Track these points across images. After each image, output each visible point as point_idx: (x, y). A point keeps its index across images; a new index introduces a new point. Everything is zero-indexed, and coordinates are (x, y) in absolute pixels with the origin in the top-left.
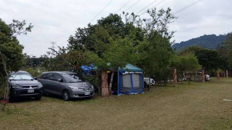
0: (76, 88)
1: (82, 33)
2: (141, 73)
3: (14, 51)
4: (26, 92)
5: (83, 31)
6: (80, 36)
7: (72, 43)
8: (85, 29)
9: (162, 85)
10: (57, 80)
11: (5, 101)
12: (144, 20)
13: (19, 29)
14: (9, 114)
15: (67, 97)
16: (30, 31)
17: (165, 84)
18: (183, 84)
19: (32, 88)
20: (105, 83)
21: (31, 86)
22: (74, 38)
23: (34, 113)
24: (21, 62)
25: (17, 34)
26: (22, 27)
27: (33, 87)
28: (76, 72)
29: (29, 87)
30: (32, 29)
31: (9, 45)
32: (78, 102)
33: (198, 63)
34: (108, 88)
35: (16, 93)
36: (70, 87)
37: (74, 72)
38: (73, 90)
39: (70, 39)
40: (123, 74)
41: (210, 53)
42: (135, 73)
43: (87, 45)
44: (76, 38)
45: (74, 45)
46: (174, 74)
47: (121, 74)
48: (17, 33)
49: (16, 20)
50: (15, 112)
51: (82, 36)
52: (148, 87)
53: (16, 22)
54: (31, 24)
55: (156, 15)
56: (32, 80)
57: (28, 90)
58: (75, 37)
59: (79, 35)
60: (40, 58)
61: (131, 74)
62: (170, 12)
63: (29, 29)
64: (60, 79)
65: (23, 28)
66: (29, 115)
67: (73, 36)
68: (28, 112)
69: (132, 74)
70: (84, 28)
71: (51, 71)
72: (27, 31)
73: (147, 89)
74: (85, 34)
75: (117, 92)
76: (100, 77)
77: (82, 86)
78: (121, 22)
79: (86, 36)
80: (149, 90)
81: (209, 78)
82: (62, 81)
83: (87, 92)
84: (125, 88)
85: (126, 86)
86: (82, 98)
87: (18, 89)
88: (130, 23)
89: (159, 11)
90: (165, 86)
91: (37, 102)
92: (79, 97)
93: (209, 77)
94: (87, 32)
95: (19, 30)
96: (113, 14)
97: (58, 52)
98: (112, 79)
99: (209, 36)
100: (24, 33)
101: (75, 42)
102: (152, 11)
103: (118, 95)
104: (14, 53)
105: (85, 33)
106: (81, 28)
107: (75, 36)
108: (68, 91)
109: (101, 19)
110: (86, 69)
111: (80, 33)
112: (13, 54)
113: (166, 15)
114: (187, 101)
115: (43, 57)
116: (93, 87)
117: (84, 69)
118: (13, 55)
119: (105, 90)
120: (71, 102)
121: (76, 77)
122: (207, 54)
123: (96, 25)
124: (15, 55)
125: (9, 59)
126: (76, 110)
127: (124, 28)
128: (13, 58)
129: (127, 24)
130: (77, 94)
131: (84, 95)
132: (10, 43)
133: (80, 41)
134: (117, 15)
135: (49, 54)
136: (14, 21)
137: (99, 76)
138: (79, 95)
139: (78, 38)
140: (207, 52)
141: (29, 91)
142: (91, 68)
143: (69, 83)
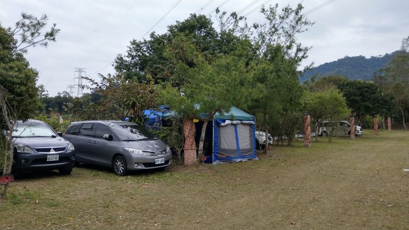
0: (139, 152)
1: (140, 49)
2: (252, 122)
3: (22, 81)
4: (43, 159)
5: (141, 46)
6: (136, 56)
7: (120, 69)
8: (145, 42)
9: (284, 144)
10: (101, 137)
11: (7, 178)
12: (256, 27)
13: (33, 34)
14: (15, 204)
15: (121, 169)
16: (54, 39)
17: (289, 142)
18: (320, 142)
19: (54, 152)
20: (190, 142)
21: (54, 149)
22: (125, 59)
23: (65, 202)
24: (35, 101)
25: (29, 45)
26: (38, 30)
27: (56, 150)
28: (134, 120)
29: (49, 150)
30: (57, 36)
31: (11, 68)
32: (144, 177)
33: (346, 105)
34: (195, 150)
35: (25, 162)
36: (127, 149)
37: (130, 121)
38: (134, 155)
39: (118, 61)
40: (222, 124)
41: (364, 88)
42: (242, 123)
43: (151, 71)
44: (129, 59)
45: (125, 73)
46: (306, 125)
47: (218, 124)
48: (29, 43)
49: (28, 14)
50: (28, 200)
51: (139, 55)
52: (262, 149)
53: (29, 18)
54: (55, 25)
55: (277, 17)
56: (53, 137)
57: (48, 156)
58: (127, 56)
59: (134, 54)
60: (56, 97)
61: (235, 125)
62: (301, 13)
63: (51, 35)
64: (107, 135)
65: (39, 34)
66: (56, 206)
67: (123, 56)
68: (52, 200)
69: (238, 124)
70: (143, 41)
71: (86, 120)
72: (47, 40)
73: (262, 151)
74: (144, 51)
75: (212, 158)
76: (180, 131)
77: (148, 147)
78: (211, 30)
79: (146, 56)
80: (265, 153)
81: (360, 132)
82: (110, 138)
83: (159, 159)
84: (225, 151)
85: (227, 148)
86: (150, 169)
87: (27, 155)
88: (227, 32)
89: (283, 10)
90: (289, 145)
91: (65, 178)
92: (144, 168)
93: (361, 130)
94: (148, 48)
95: (32, 36)
96: (197, 15)
97: (100, 85)
98: (203, 135)
99: (354, 58)
100: (41, 44)
101: (127, 67)
102: (269, 10)
103: (214, 164)
104: (22, 84)
105: (145, 49)
106: (137, 41)
107: (127, 54)
108: (124, 157)
109: (176, 24)
110: (152, 116)
111: (137, 50)
112: (18, 86)
113: (295, 18)
114: (342, 172)
115: (62, 96)
116: (168, 149)
117: (149, 116)
118: (19, 88)
119: (191, 155)
120: (129, 177)
121: (134, 130)
122: (359, 89)
123: (165, 35)
124: (23, 88)
125: (12, 96)
126: (144, 193)
127: (217, 40)
128: (20, 95)
129: (223, 33)
130: (141, 163)
131: (153, 164)
132: (12, 64)
133: (135, 64)
134: (204, 17)
135: (83, 88)
136: (24, 16)
137: (179, 129)
138: (145, 164)
139: (133, 59)
140: (359, 85)
141: (50, 159)
142: (160, 114)
143: (124, 142)
